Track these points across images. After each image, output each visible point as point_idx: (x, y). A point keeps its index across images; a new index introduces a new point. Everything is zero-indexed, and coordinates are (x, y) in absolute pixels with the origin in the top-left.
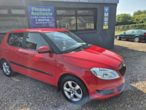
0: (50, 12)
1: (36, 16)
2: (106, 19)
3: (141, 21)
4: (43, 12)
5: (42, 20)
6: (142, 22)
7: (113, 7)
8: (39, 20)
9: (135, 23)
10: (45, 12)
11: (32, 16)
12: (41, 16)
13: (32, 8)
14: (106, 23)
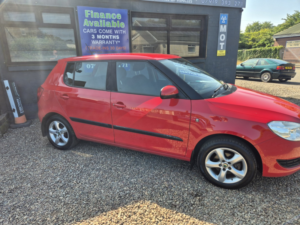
0: (121, 21)
1: (93, 27)
2: (222, 38)
3: (260, 42)
4: (107, 20)
5: (104, 37)
6: (264, 45)
7: (236, 13)
8: (99, 37)
9: (250, 47)
10: (110, 20)
11: (86, 27)
12: (102, 28)
13: (87, 12)
14: (222, 44)
